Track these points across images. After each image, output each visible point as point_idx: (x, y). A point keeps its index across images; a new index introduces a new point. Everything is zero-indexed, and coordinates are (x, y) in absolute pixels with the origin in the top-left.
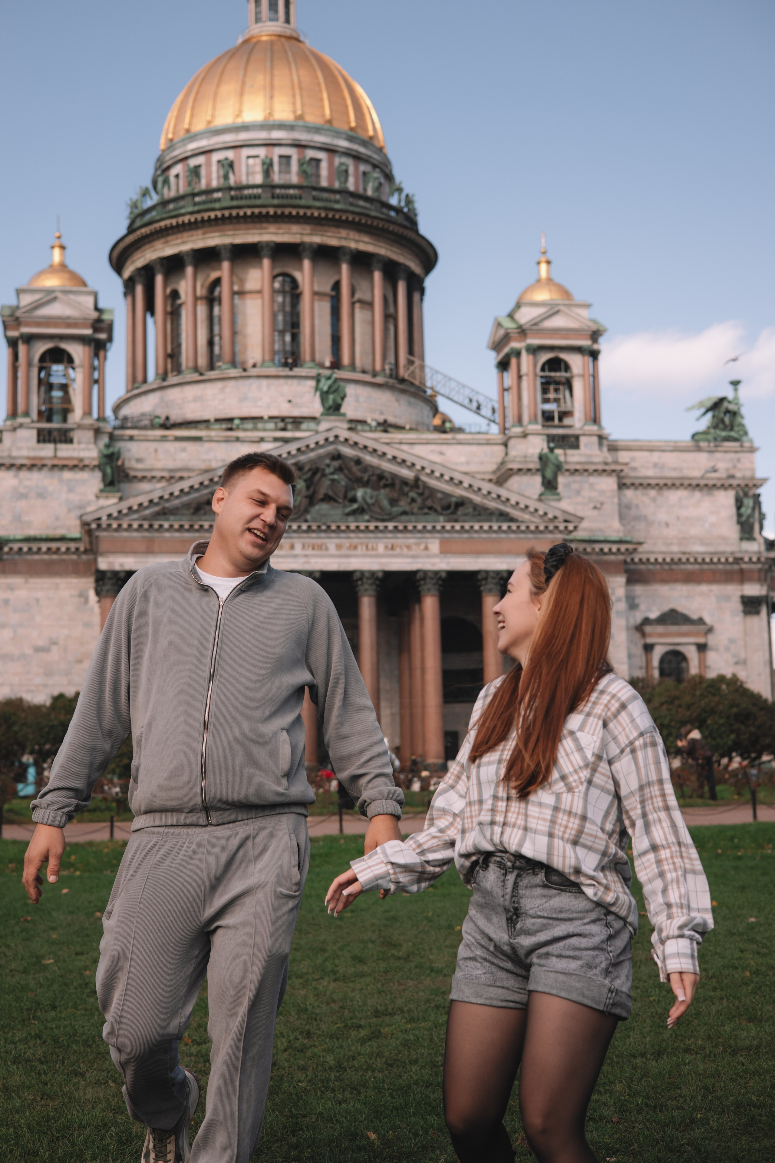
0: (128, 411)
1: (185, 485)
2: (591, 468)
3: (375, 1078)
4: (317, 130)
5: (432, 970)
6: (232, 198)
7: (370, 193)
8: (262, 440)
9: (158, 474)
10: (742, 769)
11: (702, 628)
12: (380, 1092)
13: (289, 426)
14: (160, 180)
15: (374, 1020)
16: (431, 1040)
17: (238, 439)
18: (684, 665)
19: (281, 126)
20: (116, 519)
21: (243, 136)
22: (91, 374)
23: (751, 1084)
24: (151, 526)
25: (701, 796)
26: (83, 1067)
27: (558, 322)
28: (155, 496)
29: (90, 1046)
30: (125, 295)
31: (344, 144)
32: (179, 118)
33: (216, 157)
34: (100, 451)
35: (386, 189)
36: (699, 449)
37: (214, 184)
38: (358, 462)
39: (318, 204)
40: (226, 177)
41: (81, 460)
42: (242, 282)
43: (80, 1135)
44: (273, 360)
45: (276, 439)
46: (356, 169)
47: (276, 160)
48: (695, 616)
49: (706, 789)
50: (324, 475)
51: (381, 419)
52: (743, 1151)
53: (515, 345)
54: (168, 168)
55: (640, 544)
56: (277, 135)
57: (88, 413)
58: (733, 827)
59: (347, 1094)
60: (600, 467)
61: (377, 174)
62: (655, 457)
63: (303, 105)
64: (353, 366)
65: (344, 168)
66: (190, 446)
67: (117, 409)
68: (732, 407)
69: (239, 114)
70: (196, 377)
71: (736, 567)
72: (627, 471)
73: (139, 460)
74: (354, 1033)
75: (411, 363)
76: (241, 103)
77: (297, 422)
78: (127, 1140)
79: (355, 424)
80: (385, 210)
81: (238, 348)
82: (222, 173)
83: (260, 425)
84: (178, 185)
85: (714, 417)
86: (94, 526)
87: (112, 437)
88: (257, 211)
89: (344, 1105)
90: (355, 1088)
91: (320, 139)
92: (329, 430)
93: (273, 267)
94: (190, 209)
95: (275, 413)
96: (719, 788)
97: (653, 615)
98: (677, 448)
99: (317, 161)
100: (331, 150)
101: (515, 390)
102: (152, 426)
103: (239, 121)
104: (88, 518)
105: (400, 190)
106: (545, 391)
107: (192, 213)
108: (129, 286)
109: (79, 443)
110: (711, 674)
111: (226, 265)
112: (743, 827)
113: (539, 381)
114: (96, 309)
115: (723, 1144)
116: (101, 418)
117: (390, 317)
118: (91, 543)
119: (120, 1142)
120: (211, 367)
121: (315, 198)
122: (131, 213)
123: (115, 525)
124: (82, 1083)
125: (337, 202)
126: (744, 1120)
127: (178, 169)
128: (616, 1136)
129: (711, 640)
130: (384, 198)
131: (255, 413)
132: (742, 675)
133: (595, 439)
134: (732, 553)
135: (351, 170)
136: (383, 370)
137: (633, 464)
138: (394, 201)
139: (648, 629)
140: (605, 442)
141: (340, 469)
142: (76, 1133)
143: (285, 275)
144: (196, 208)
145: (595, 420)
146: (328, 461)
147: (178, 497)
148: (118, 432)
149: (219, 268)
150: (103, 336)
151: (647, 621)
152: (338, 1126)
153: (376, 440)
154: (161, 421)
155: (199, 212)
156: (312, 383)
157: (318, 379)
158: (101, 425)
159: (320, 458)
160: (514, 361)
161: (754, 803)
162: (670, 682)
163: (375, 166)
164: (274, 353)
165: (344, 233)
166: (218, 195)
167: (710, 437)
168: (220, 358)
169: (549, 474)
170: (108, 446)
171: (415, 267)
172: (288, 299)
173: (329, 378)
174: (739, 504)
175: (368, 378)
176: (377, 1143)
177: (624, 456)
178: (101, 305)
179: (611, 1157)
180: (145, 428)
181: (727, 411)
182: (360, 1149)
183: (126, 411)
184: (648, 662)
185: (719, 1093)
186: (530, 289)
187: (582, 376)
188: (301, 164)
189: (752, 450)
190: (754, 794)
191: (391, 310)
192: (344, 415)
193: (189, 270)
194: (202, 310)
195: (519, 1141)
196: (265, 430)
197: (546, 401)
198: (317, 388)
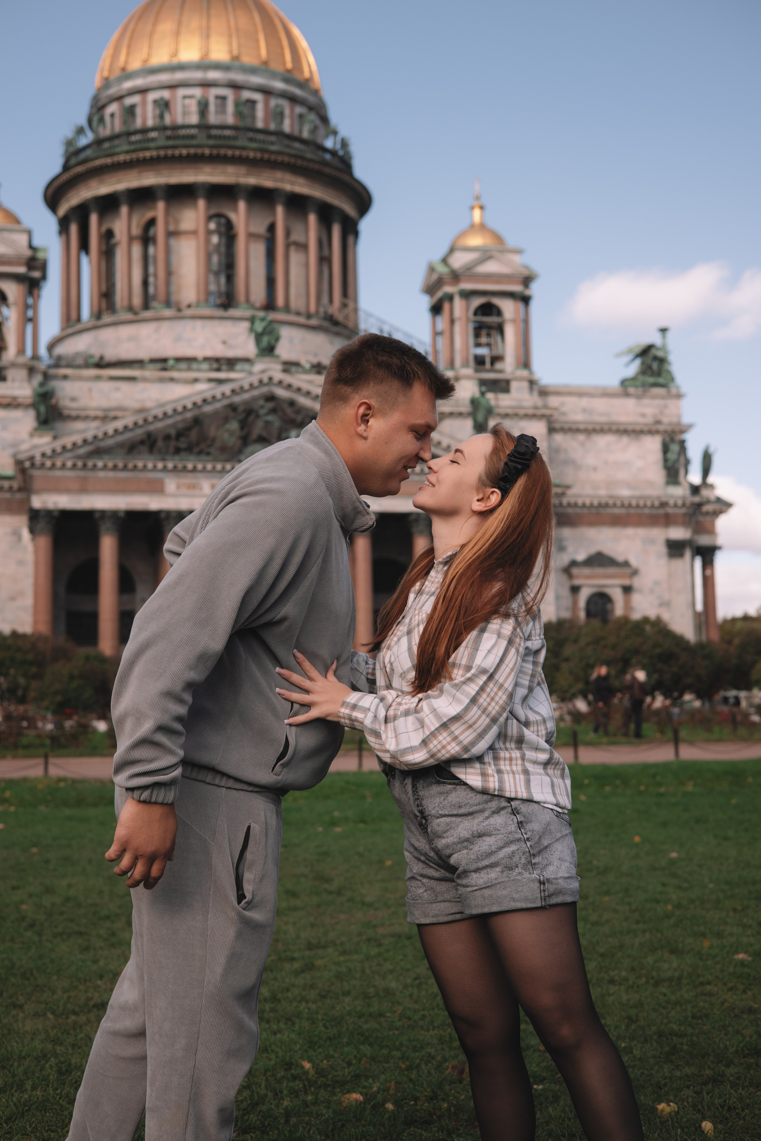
0: (63, 349)
1: (119, 425)
2: (522, 412)
3: (309, 1009)
4: (253, 71)
5: (363, 904)
6: (168, 138)
7: (306, 134)
8: (196, 380)
9: (92, 413)
10: (665, 709)
11: (627, 571)
12: (314, 1023)
13: (224, 367)
14: (95, 119)
15: (307, 953)
16: (363, 972)
17: (172, 380)
18: (609, 606)
19: (217, 66)
20: (50, 457)
21: (179, 76)
22: (25, 313)
23: (673, 1013)
24: (85, 466)
25: (626, 735)
26: (22, 1000)
27: (491, 267)
28: (89, 435)
29: (28, 979)
30: (60, 233)
31: (279, 85)
32: (115, 56)
33: (152, 96)
34: (34, 390)
35: (322, 131)
36: (627, 395)
37: (150, 123)
38: (292, 403)
39: (254, 145)
40: (161, 117)
41: (15, 398)
42: (177, 222)
43: (19, 1066)
44: (207, 301)
45: (210, 380)
46: (292, 111)
47: (212, 101)
48: (620, 558)
49: (632, 726)
50: (258, 416)
51: (315, 361)
52: (665, 1079)
53: (448, 289)
54: (103, 107)
55: (568, 487)
56: (213, 75)
57: (21, 351)
58: (656, 765)
59: (282, 1025)
60: (530, 412)
61: (312, 116)
62: (584, 402)
63: (239, 45)
64: (287, 309)
65: (278, 110)
66: (124, 386)
67: (51, 347)
68: (660, 354)
69: (175, 54)
70: (130, 316)
71: (661, 511)
72: (556, 416)
73: (73, 399)
74: (287, 966)
75: (344, 305)
76: (177, 43)
77: (231, 363)
78: (67, 1071)
79: (289, 366)
80: (320, 153)
81: (173, 288)
82: (158, 112)
83: (195, 366)
84: (112, 123)
85: (643, 363)
86: (27, 464)
87: (46, 376)
88: (192, 151)
89: (279, 1036)
90: (289, 1019)
91: (256, 80)
92: (263, 371)
93: (208, 207)
94: (126, 148)
95: (209, 353)
96: (645, 726)
97: (581, 557)
98: (606, 394)
99: (252, 103)
100: (267, 92)
101: (447, 334)
102: (87, 365)
103: (175, 61)
104: (22, 457)
105: (335, 133)
106: (477, 335)
107: (127, 152)
108: (64, 225)
109: (13, 380)
110: (636, 616)
111: (161, 205)
112: (665, 766)
113: (471, 327)
114: (31, 247)
115: (646, 1072)
116: (35, 357)
117: (324, 260)
118: (25, 481)
119: (60, 1072)
120: (146, 306)
121: (251, 140)
122: (67, 151)
123: (48, 463)
124: (21, 1015)
125: (272, 143)
126: (667, 1049)
127: (113, 108)
128: (543, 1064)
129: (636, 582)
130: (319, 140)
131: (189, 352)
132: (666, 616)
133: (525, 384)
134: (658, 498)
135: (287, 111)
136: (317, 312)
137: (564, 409)
138: (329, 143)
139: (575, 571)
140: (535, 387)
141: (274, 411)
142: (16, 1064)
143: (219, 216)
144: (132, 147)
145: (526, 364)
146: (261, 402)
147: (112, 437)
148: (52, 371)
149: (154, 208)
150: (36, 274)
151: (574, 563)
152: (273, 1056)
153: (310, 382)
154: (96, 360)
155: (134, 151)
156: (246, 325)
157: (252, 320)
158: (35, 363)
159: (255, 399)
160: (446, 306)
161: (676, 741)
162: (596, 623)
163: (311, 108)
164: (208, 293)
165: (279, 174)
166: (153, 135)
167: (638, 383)
168: (155, 297)
169: (480, 417)
170: (42, 385)
171: (349, 209)
172: (224, 240)
173: (263, 319)
174: (665, 449)
175: (302, 320)
176: (312, 1072)
177: (553, 401)
178: (36, 243)
179: (538, 1084)
180: (79, 367)
181: (656, 358)
182: (295, 1078)
183: (61, 350)
184: (575, 603)
185: (642, 1023)
186: (463, 234)
187: (514, 321)
188: (237, 104)
189: (679, 396)
190: (676, 733)
191: (326, 252)
192: (278, 357)
193: (124, 210)
194: (137, 250)
195: (449, 1070)
196: (199, 370)
197: (478, 345)
198: (252, 330)
